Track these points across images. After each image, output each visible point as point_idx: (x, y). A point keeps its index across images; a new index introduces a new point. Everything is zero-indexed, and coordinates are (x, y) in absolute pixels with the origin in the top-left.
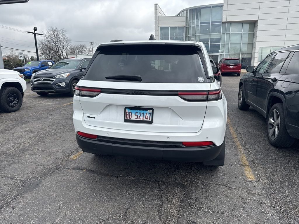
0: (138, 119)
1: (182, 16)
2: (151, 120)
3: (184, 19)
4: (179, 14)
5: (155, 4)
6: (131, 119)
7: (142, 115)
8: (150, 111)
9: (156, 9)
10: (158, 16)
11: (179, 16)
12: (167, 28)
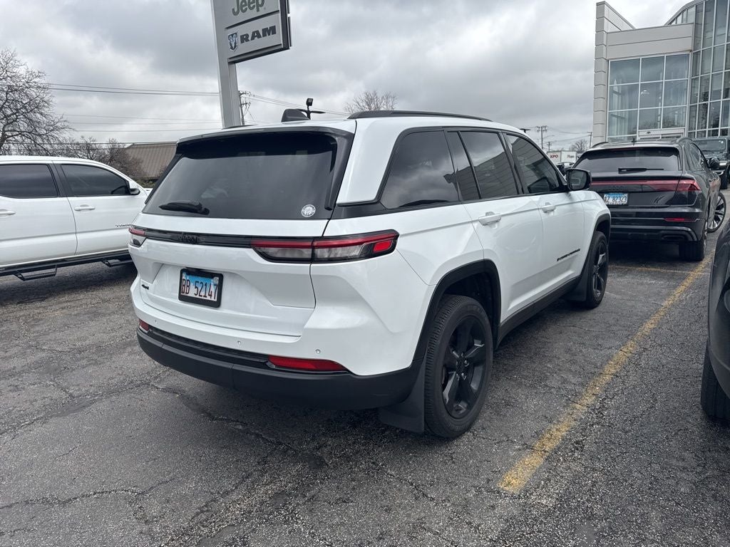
0: (198, 296)
1: (684, 23)
2: (216, 300)
3: (690, 29)
4: (675, 18)
5: (598, 4)
6: (188, 295)
7: (204, 287)
8: (216, 280)
9: (600, 17)
10: (605, 35)
11: (674, 23)
12: (634, 63)
